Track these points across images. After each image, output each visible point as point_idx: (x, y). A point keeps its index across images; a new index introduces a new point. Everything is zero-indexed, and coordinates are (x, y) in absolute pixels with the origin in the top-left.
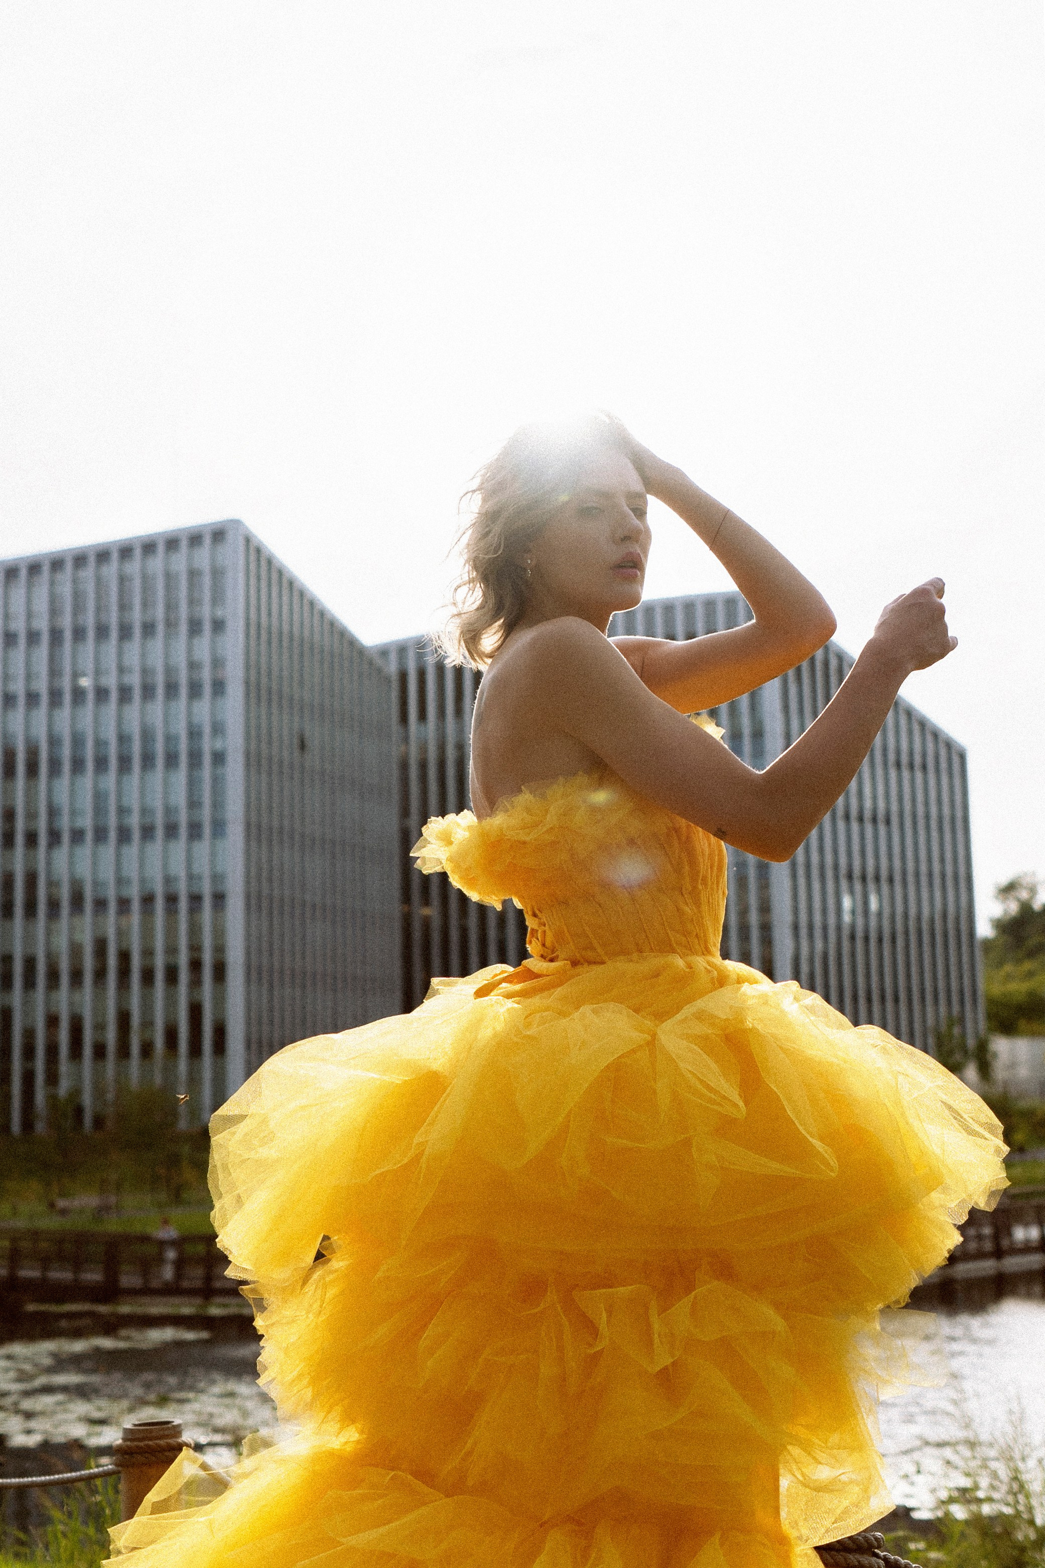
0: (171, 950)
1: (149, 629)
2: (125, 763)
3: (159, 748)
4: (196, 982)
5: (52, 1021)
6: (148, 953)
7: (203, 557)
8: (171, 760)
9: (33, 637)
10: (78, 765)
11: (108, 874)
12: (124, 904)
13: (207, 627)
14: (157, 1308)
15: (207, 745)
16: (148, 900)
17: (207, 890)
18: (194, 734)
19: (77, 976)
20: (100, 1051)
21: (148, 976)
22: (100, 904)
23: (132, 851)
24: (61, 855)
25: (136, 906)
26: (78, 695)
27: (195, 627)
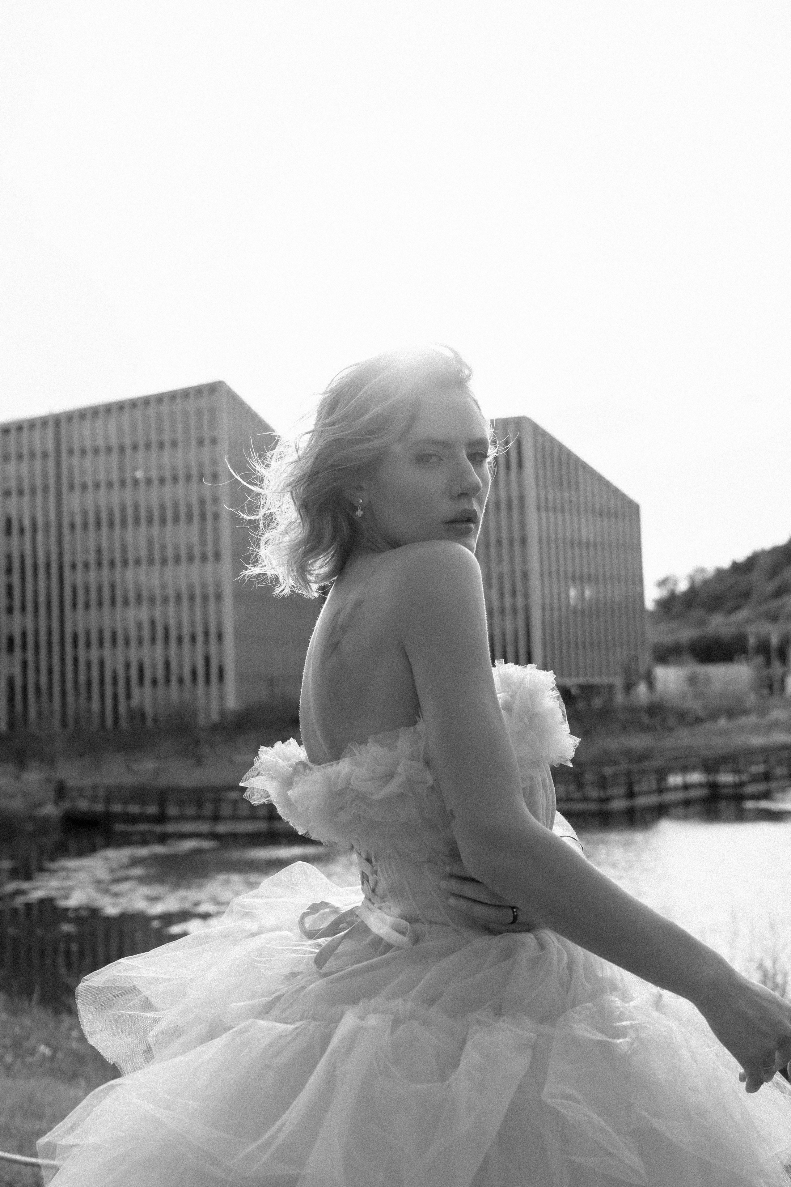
0: (193, 624)
1: (174, 444)
2: (163, 521)
3: (183, 509)
4: (207, 642)
5: (127, 666)
6: (179, 626)
7: (204, 402)
8: (190, 518)
9: (109, 450)
10: (137, 521)
11: (156, 582)
12: (165, 600)
13: (207, 442)
14: (188, 827)
15: (210, 509)
16: (178, 598)
17: (211, 591)
18: (202, 503)
19: (140, 641)
20: (154, 682)
21: (180, 640)
22: (152, 600)
23: (170, 569)
24: (130, 573)
25: (172, 600)
26: (136, 482)
27: (200, 442)
